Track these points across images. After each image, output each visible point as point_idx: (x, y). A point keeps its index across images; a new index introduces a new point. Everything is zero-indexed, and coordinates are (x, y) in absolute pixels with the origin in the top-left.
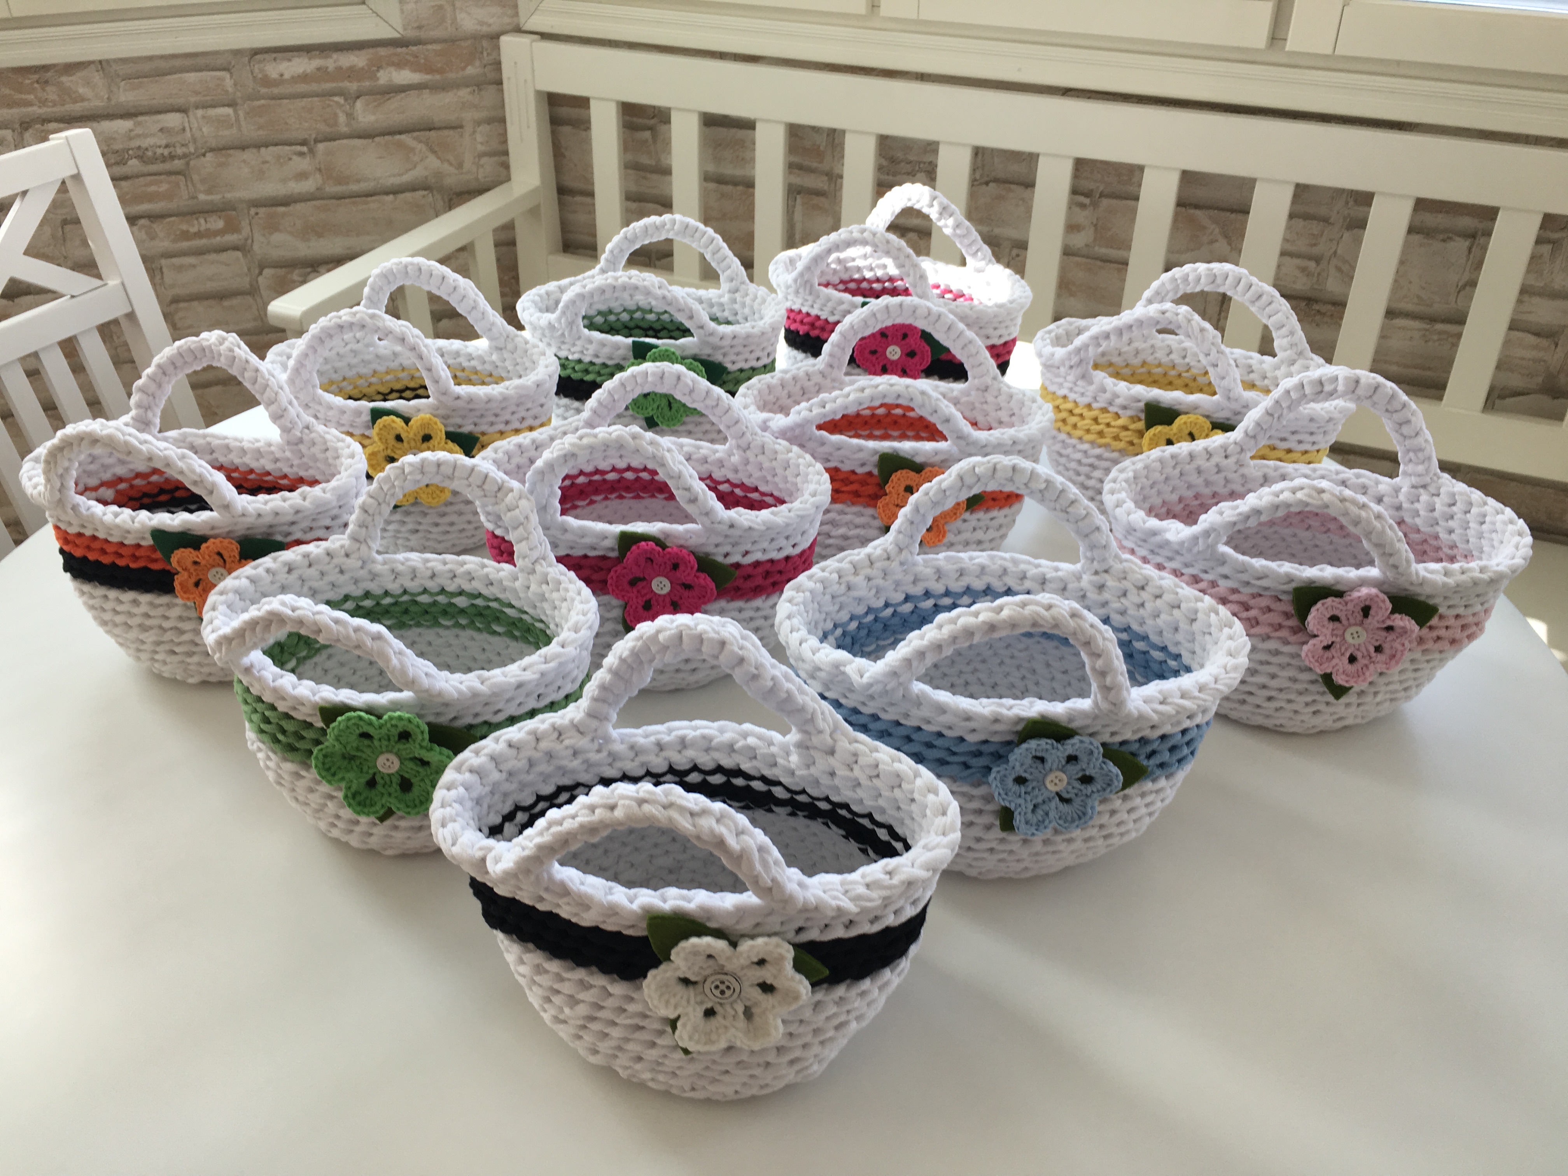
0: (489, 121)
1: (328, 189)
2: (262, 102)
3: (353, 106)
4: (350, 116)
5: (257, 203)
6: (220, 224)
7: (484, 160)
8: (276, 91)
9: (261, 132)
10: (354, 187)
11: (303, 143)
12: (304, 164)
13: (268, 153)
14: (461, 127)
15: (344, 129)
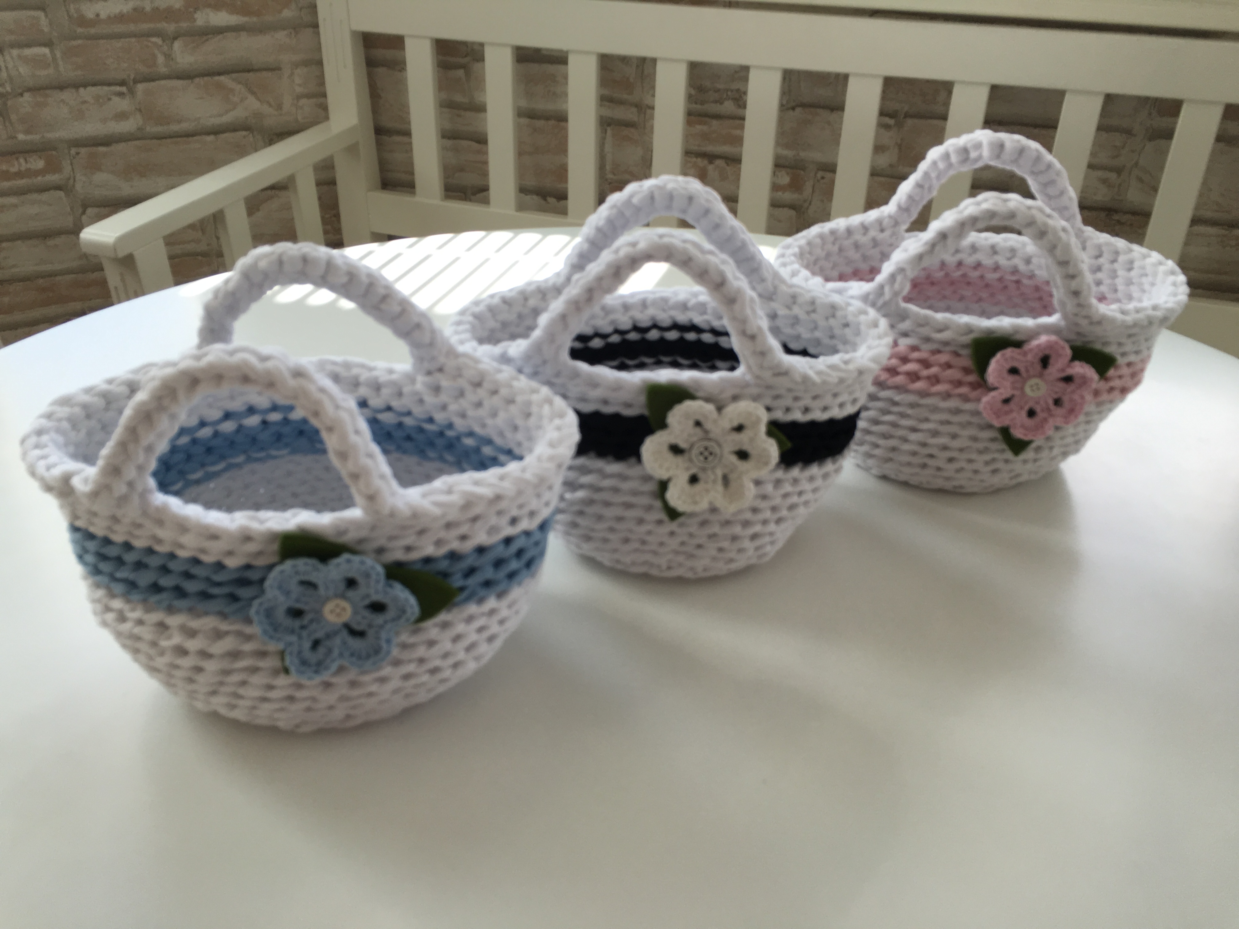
0: (306, 63)
1: (148, 129)
2: (80, 42)
3: (171, 47)
4: (168, 57)
5: (78, 143)
6: (40, 164)
7: (304, 101)
8: (93, 31)
9: (79, 73)
10: (175, 128)
11: (122, 83)
12: (123, 104)
13: (87, 93)
14: (279, 69)
15: (163, 70)
